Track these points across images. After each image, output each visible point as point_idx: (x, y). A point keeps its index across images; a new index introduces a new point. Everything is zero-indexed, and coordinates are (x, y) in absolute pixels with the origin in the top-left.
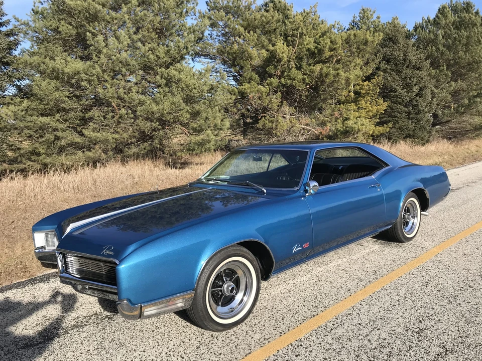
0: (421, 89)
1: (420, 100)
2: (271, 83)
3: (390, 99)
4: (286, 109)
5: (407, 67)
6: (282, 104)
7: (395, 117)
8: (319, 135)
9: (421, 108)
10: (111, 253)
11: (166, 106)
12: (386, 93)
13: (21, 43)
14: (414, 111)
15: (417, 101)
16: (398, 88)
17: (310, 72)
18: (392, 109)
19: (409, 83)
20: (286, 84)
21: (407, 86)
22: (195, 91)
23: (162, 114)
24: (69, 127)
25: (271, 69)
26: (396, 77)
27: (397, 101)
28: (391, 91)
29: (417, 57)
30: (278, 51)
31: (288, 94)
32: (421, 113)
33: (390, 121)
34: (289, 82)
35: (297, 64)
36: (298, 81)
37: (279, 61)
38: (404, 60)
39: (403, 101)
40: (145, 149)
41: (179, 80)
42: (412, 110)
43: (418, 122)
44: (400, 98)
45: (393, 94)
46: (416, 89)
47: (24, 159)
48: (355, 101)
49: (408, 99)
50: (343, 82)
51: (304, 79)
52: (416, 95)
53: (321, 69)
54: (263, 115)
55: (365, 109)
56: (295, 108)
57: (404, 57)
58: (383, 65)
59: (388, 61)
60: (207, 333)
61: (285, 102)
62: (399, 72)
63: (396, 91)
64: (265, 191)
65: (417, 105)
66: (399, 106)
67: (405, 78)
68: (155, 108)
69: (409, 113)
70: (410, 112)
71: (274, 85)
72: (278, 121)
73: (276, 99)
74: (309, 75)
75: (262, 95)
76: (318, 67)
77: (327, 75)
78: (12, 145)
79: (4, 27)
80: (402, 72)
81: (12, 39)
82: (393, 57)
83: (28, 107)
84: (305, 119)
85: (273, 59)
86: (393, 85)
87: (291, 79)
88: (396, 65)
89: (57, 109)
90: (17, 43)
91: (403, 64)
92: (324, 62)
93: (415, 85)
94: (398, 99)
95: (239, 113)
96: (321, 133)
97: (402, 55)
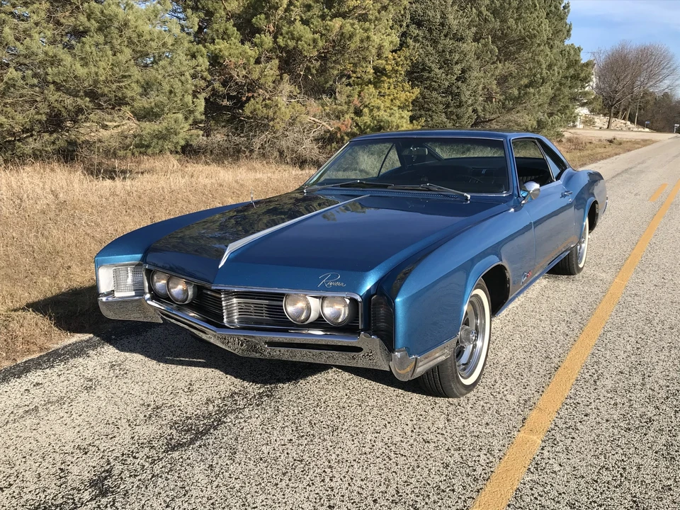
0: (463, 71)
1: (464, 87)
2: (262, 42)
3: (421, 82)
4: (286, 87)
5: (446, 36)
6: (282, 79)
7: (429, 110)
8: (336, 133)
9: (464, 99)
10: (338, 284)
12: (416, 74)
14: (454, 103)
15: (458, 88)
16: (433, 66)
17: (326, 29)
18: (424, 98)
19: (448, 60)
20: (287, 46)
21: (446, 64)
25: (260, 20)
26: (430, 49)
27: (431, 85)
28: (424, 70)
29: (459, 22)
31: (288, 60)
32: (463, 105)
33: (421, 116)
34: (291, 44)
35: (303, 15)
36: (306, 42)
38: (442, 24)
39: (439, 86)
42: (452, 100)
43: (458, 118)
44: (435, 82)
45: (426, 74)
46: (457, 69)
48: (376, 83)
49: (447, 84)
50: (374, 51)
51: (315, 41)
52: (458, 79)
53: (341, 27)
54: (250, 95)
55: (389, 95)
56: (300, 87)
57: (441, 21)
58: (414, 31)
59: (419, 24)
61: (286, 77)
62: (435, 42)
63: (430, 71)
64: (469, 196)
65: (458, 95)
66: (434, 94)
67: (444, 51)
69: (448, 106)
70: (449, 103)
71: (266, 46)
72: (277, 105)
73: (272, 69)
74: (324, 35)
75: (249, 61)
76: (338, 22)
77: (351, 37)
80: (438, 43)
82: (426, 18)
84: (314, 105)
86: (427, 61)
87: (293, 39)
88: (430, 31)
91: (441, 31)
92: (344, 16)
93: (457, 63)
94: (433, 83)
95: (210, 88)
96: (339, 129)
97: (439, 17)
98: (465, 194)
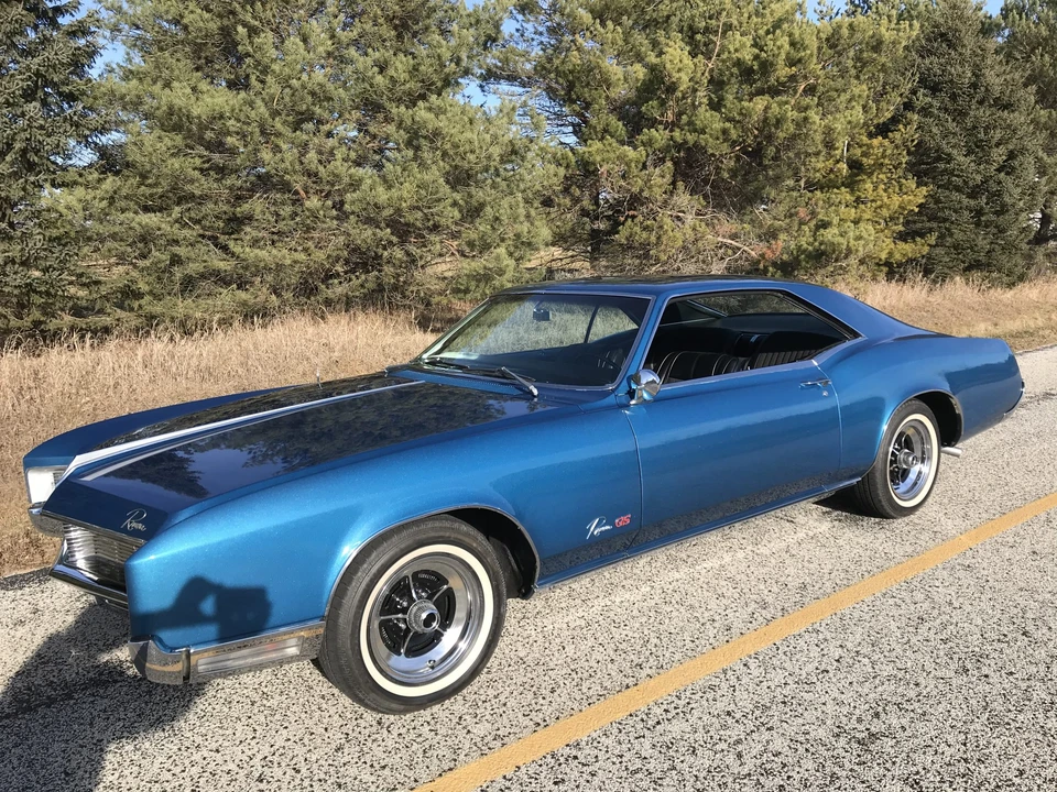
0: (1012, 155)
1: (1008, 181)
2: (650, 140)
3: (934, 178)
4: (683, 198)
5: (981, 103)
6: (675, 188)
7: (945, 220)
8: (759, 262)
9: (1007, 199)
10: (140, 527)
11: (406, 191)
12: (924, 164)
13: (102, 51)
14: (992, 207)
15: (1000, 183)
16: (955, 152)
17: (741, 114)
18: (938, 201)
19: (982, 141)
20: (685, 142)
21: (977, 148)
22: (471, 157)
23: (398, 211)
24: (203, 236)
25: (651, 108)
26: (951, 126)
27: (950, 182)
28: (939, 159)
29: (1005, 80)
30: (668, 66)
31: (689, 165)
32: (1007, 211)
33: (931, 230)
34: (691, 138)
35: (713, 96)
36: (711, 135)
37: (672, 88)
38: (974, 86)
39: (965, 182)
40: (362, 286)
41: (437, 133)
42: (987, 204)
43: (1000, 232)
44: (958, 176)
45: (942, 166)
46: (999, 155)
47: (108, 305)
48: (851, 184)
49: (979, 178)
50: (819, 138)
51: (725, 132)
52: (999, 170)
53: (767, 108)
54: (631, 213)
55: (873, 201)
56: (705, 197)
57: (974, 79)
58: (923, 98)
59: (935, 89)
60: (370, 717)
61: (680, 184)
62: (960, 115)
63: (949, 159)
64: (535, 392)
65: (999, 194)
66: (955, 196)
67: (975, 127)
68: (382, 195)
69: (979, 212)
70: (982, 208)
71: (657, 146)
72: (661, 227)
73: (660, 177)
74: (739, 122)
75: (629, 167)
76: (760, 103)
77: (779, 122)
78: (81, 275)
79: (68, 16)
80: (966, 114)
81: (82, 42)
82: (946, 79)
83: (115, 192)
84: (728, 225)
85: (657, 84)
86: (944, 146)
87: (695, 131)
88: (954, 97)
89: (177, 195)
90: (92, 53)
91: (971, 97)
92: (774, 92)
93: (998, 145)
94: (954, 179)
95: (577, 208)
96: (763, 256)
97: (969, 75)
98: (532, 387)
